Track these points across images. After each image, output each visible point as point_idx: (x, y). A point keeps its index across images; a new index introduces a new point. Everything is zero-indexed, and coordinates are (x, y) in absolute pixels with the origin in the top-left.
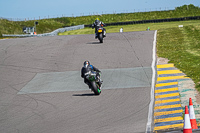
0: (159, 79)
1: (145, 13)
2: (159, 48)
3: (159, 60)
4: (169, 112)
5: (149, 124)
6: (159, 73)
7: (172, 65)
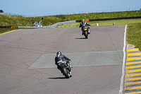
0: (128, 59)
1: (119, 13)
2: (128, 37)
3: (128, 45)
4: (135, 83)
5: (121, 91)
6: (128, 55)
7: (137, 49)
